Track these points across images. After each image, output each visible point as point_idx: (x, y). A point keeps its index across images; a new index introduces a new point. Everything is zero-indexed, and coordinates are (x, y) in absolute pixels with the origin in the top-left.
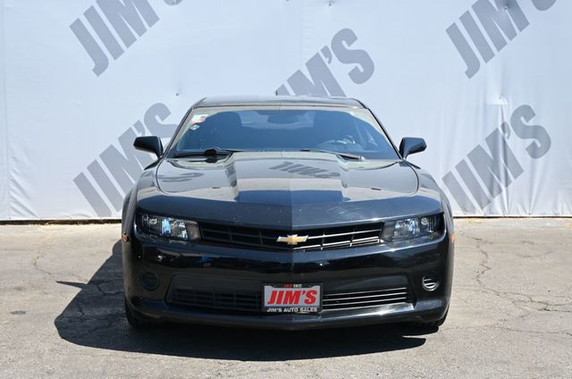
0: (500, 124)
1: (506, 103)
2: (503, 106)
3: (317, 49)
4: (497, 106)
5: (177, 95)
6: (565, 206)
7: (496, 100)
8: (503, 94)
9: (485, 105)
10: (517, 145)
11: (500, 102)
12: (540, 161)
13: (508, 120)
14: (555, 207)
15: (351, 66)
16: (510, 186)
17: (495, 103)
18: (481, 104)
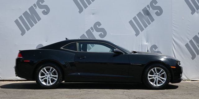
0: (147, 50)
1: (148, 44)
3: (89, 28)
4: (145, 45)
7: (145, 43)
8: (147, 41)
9: (142, 45)
11: (146, 44)
13: (149, 49)
18: (140, 44)
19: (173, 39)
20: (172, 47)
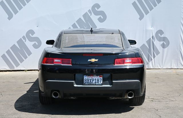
0: (151, 36)
1: (154, 29)
2: (152, 30)
3: (86, 11)
5: (37, 27)
6: (175, 65)
7: (150, 28)
8: (152, 26)
9: (146, 30)
10: (158, 44)
11: (151, 29)
12: (166, 49)
13: (154, 35)
14: (171, 65)
15: (98, 17)
16: (155, 58)
17: (150, 29)
18: (145, 30)
19: (182, 23)
20: (180, 32)
